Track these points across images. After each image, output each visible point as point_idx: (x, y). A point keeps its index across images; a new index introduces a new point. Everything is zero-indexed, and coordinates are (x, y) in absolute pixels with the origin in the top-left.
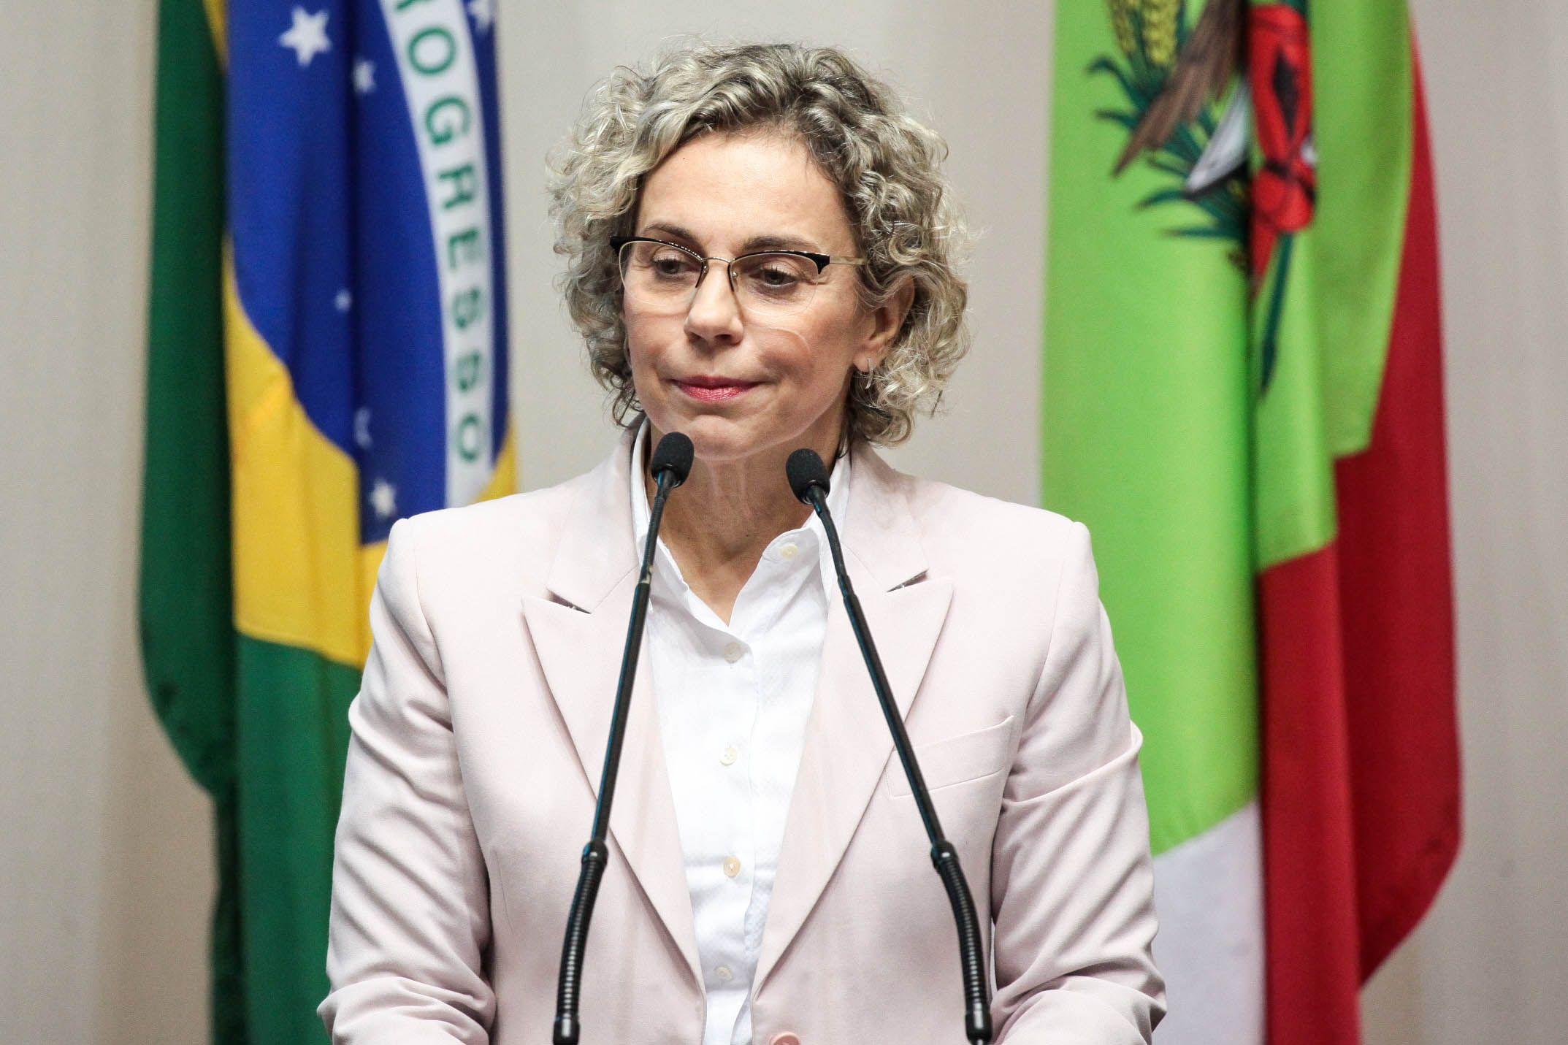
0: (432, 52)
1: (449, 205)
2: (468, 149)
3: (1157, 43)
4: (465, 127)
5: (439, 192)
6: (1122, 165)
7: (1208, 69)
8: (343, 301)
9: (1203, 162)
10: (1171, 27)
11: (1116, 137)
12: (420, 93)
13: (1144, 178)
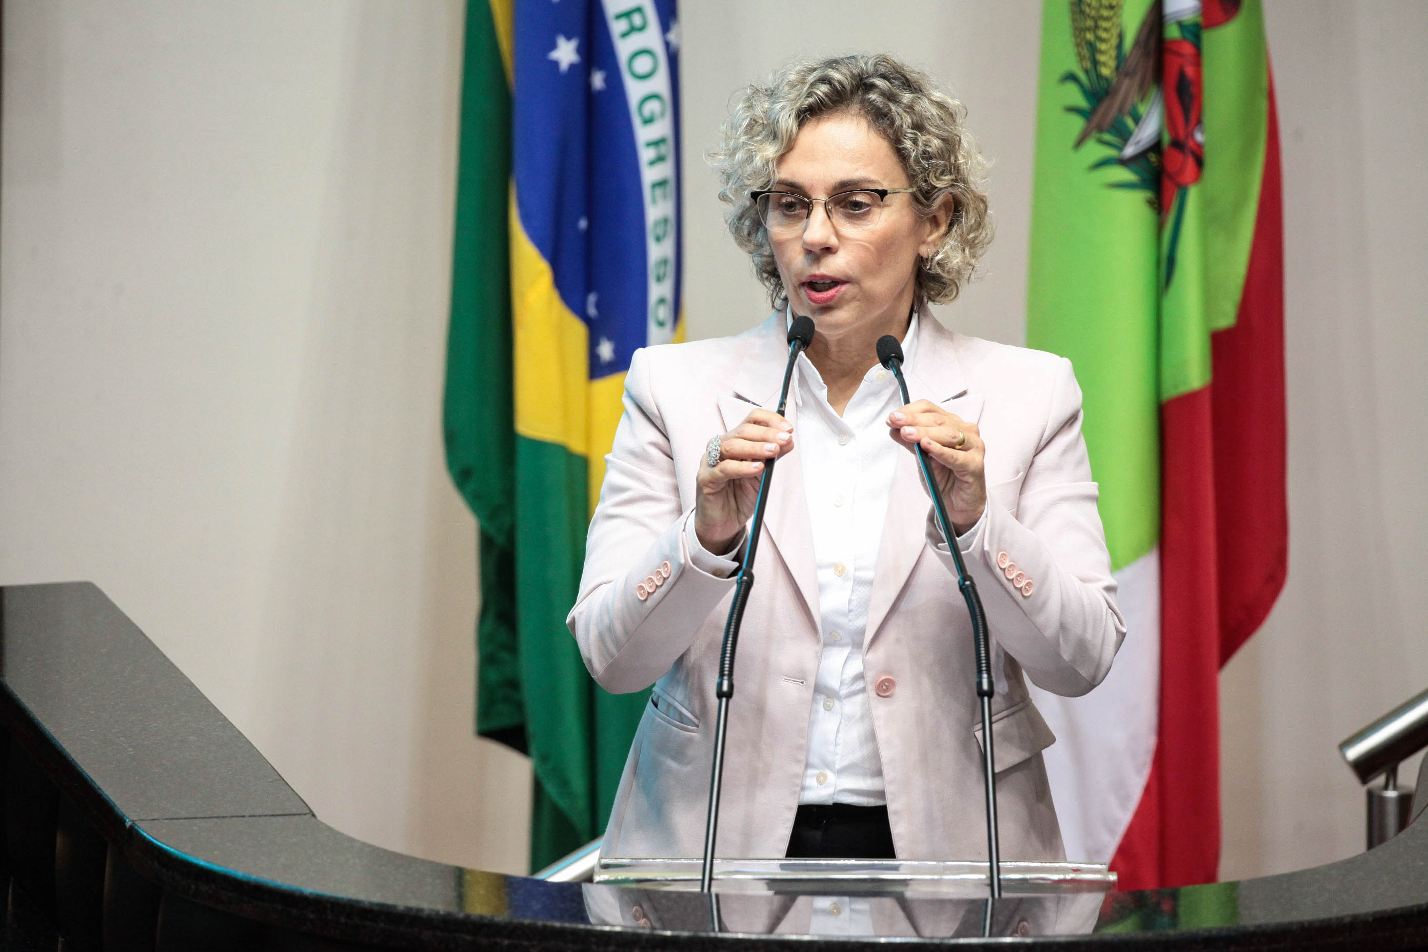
0: (643, 64)
1: (652, 163)
2: (662, 128)
3: (1104, 64)
4: (662, 114)
5: (646, 155)
6: (1080, 142)
7: (1137, 79)
8: (583, 224)
9: (1132, 140)
10: (1113, 53)
11: (1077, 124)
12: (635, 90)
13: (1095, 150)
